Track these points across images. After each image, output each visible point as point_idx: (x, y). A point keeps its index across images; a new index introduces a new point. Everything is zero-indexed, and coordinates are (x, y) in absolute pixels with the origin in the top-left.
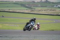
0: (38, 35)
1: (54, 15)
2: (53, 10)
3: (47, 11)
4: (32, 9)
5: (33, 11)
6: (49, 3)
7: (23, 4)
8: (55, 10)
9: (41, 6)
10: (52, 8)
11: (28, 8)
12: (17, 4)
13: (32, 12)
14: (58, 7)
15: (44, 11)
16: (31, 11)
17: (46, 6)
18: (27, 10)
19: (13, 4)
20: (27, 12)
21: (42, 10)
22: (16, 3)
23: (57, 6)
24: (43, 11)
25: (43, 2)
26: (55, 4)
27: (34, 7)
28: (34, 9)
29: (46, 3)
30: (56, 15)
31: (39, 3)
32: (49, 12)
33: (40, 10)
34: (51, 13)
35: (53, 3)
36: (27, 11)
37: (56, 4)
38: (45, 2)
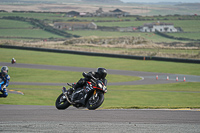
0: (85, 124)
1: (141, 58)
2: (139, 43)
3: (119, 45)
4: (69, 36)
5: (71, 43)
6: (124, 18)
7: (38, 21)
8: (144, 42)
9: (99, 28)
10: (134, 35)
11: (56, 33)
12: (18, 18)
13: (68, 48)
14: (153, 30)
15: (110, 43)
16: (65, 44)
17: (114, 29)
18: (51, 39)
19: (5, 18)
20: (52, 47)
21: (100, 40)
22: (15, 15)
23: (150, 27)
24: (106, 45)
25: (105, 15)
26: (145, 22)
27: (77, 29)
28: (76, 36)
29: (116, 19)
30: (147, 59)
31: (91, 19)
32: (124, 48)
33: (95, 42)
34: (133, 52)
35: (138, 18)
36: (51, 45)
37: (149, 23)
38: (111, 16)
